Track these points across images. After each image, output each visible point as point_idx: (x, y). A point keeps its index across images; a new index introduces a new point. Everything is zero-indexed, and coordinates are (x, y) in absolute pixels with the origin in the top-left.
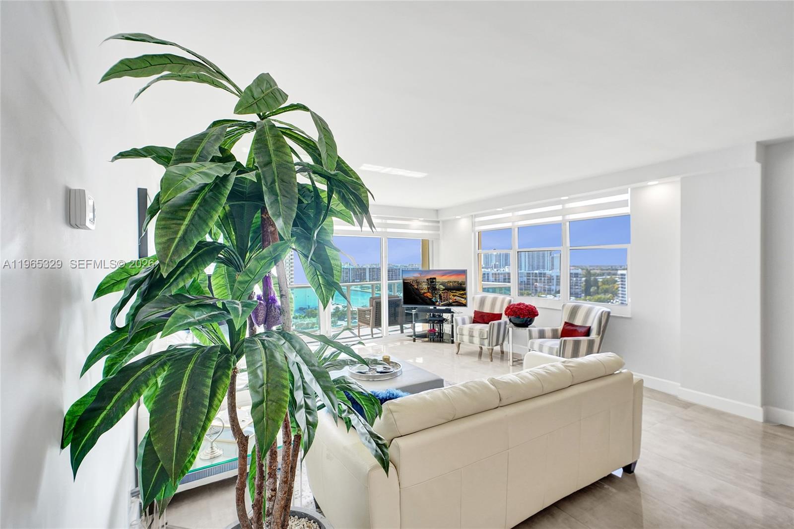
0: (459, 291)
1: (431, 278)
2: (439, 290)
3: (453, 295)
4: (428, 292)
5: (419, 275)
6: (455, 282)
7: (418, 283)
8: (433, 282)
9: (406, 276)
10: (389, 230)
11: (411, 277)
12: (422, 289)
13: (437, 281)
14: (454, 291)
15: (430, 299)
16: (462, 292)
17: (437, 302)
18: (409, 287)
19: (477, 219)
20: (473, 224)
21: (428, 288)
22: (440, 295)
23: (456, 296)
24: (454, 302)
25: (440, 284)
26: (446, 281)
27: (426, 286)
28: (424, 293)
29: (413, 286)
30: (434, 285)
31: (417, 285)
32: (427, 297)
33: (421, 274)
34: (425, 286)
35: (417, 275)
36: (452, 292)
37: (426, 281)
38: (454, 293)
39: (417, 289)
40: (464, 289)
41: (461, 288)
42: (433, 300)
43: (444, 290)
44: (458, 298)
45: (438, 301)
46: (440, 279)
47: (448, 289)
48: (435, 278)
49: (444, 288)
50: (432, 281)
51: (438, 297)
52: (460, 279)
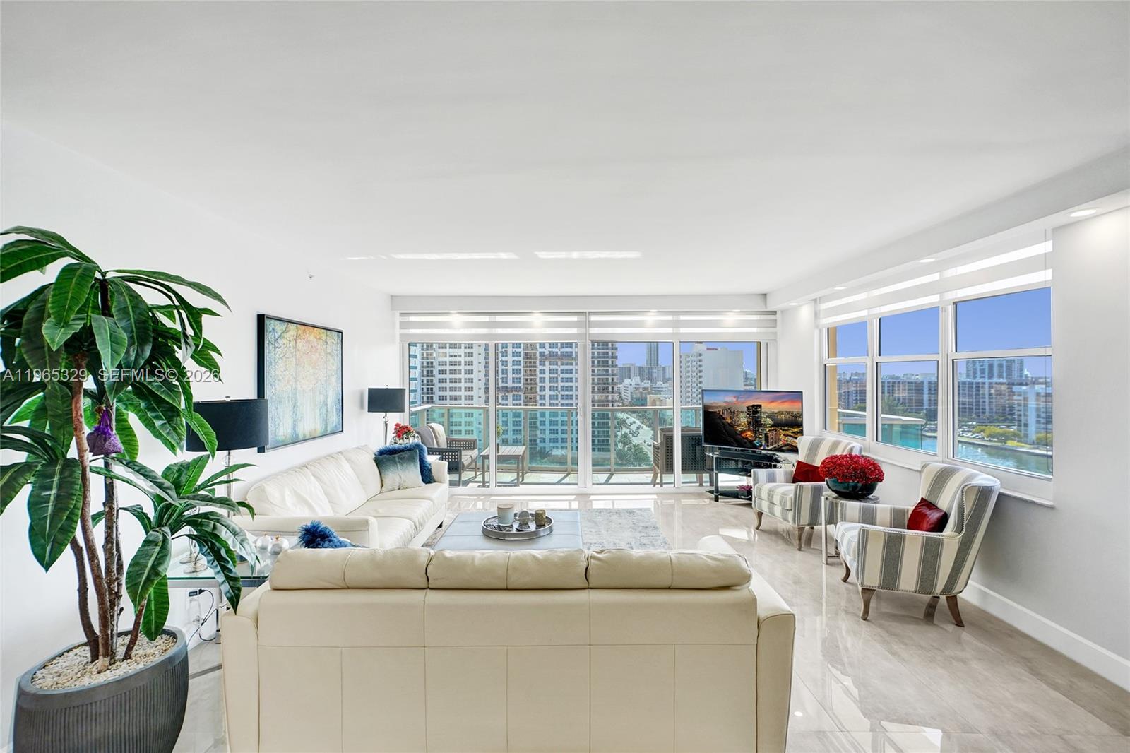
0: (792, 428)
1: (753, 406)
2: (765, 425)
3: (784, 435)
4: (749, 430)
5: (735, 399)
6: (788, 413)
7: (733, 414)
8: (757, 412)
9: (710, 400)
10: (683, 330)
11: (718, 402)
12: (739, 426)
13: (763, 410)
14: (786, 428)
15: (751, 442)
16: (796, 430)
17: (761, 445)
18: (719, 421)
19: (824, 306)
20: (816, 315)
21: (749, 423)
22: (766, 435)
23: (788, 435)
24: (785, 446)
25: (767, 417)
26: (776, 411)
27: (746, 420)
28: (743, 432)
29: (724, 419)
30: (758, 417)
31: (731, 418)
32: (747, 438)
33: (738, 397)
34: (743, 420)
35: (730, 399)
36: (783, 430)
37: (745, 410)
38: (786, 430)
39: (730, 425)
40: (800, 425)
41: (794, 423)
42: (756, 443)
43: (772, 426)
44: (791, 438)
45: (763, 444)
46: (768, 407)
47: (778, 425)
48: (760, 406)
49: (772, 422)
50: (755, 410)
51: (764, 439)
52: (794, 408)
